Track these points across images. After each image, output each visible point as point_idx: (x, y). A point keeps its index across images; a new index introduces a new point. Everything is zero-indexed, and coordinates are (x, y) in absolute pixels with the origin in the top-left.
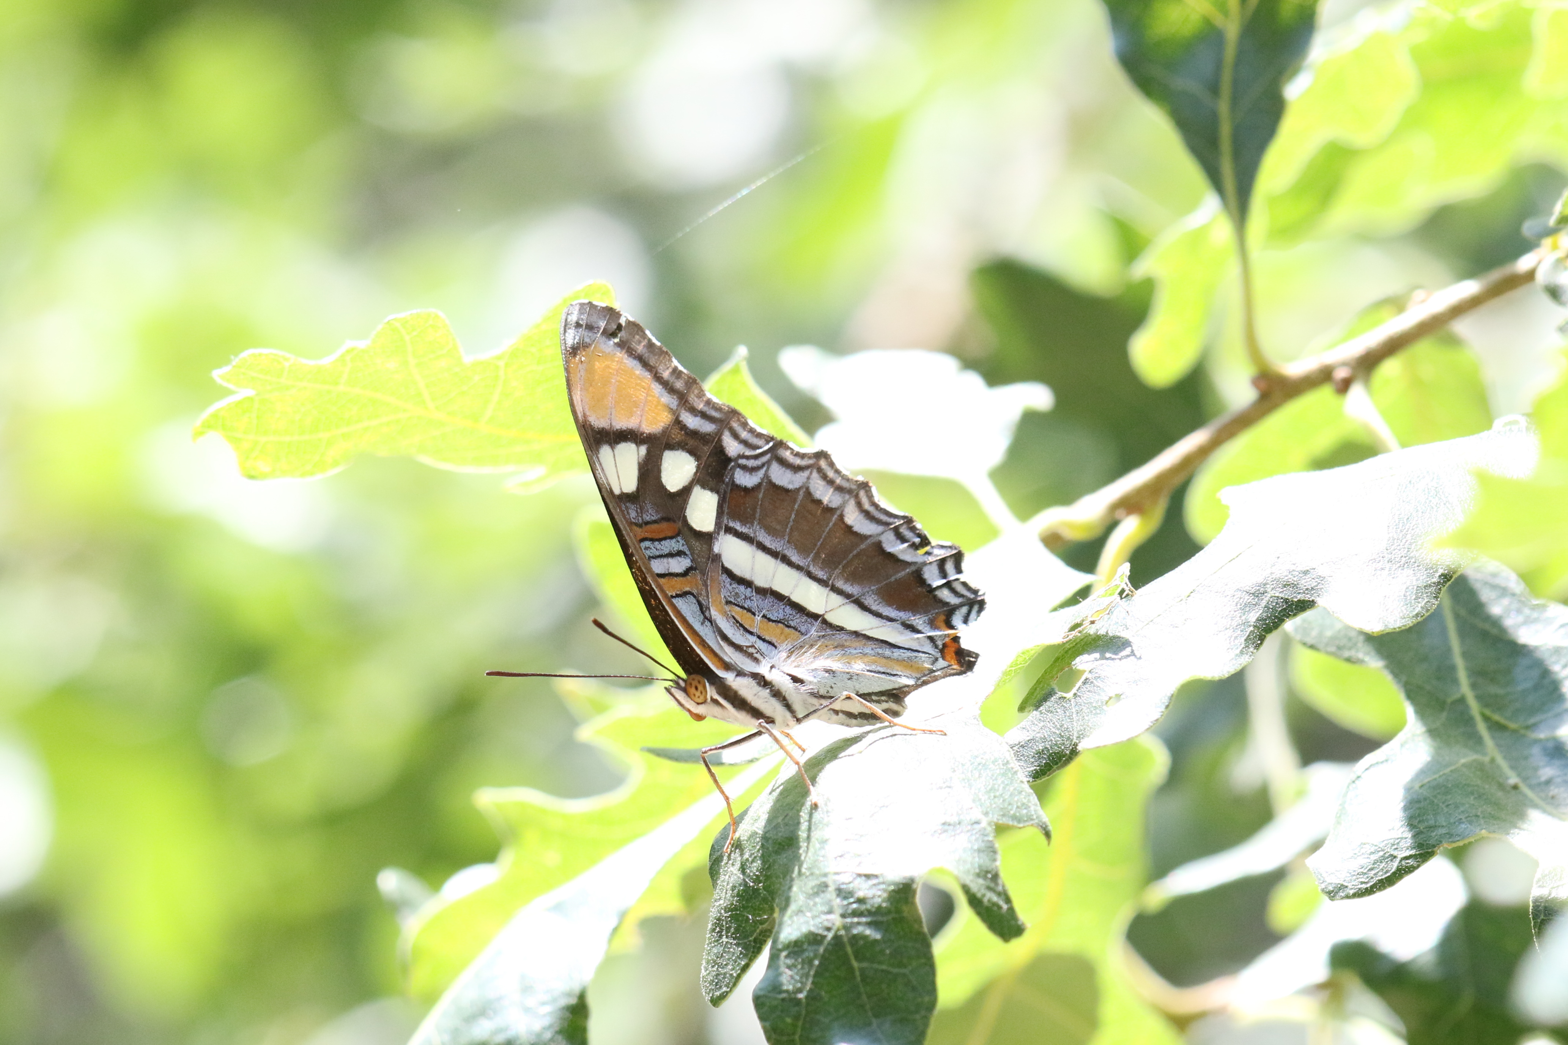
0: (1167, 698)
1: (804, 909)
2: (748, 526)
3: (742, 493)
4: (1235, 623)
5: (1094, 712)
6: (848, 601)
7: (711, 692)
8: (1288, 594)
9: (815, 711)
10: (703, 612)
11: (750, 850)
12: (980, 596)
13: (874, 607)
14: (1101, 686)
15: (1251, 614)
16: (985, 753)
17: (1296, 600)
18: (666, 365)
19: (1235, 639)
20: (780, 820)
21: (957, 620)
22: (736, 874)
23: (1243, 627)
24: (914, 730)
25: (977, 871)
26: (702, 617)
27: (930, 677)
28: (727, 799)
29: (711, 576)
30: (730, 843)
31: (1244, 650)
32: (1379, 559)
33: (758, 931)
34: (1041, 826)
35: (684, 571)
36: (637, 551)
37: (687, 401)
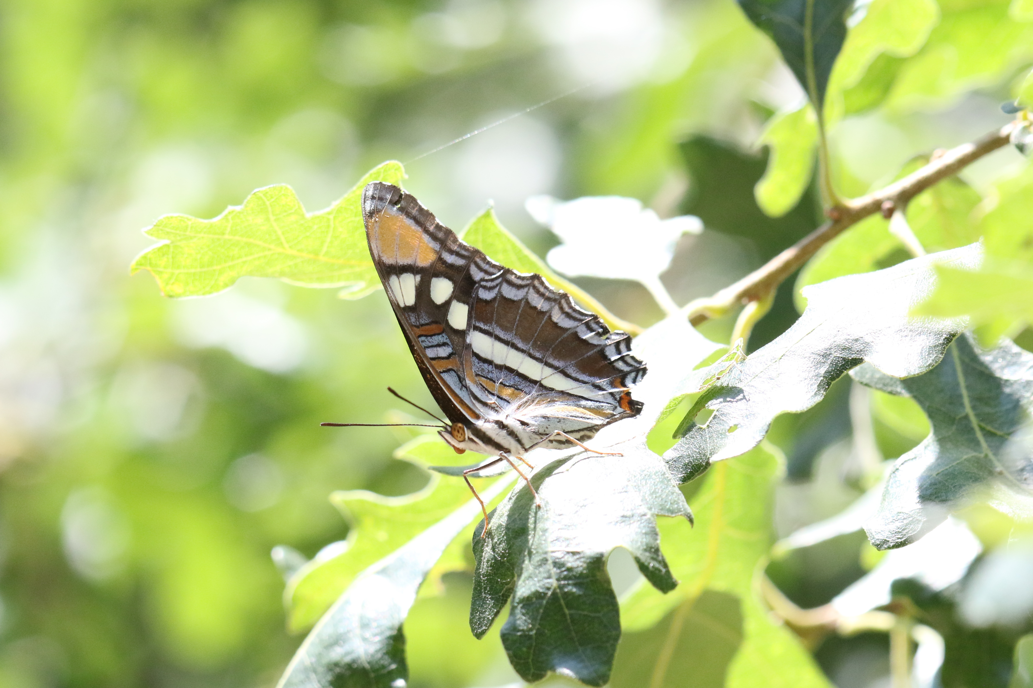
0: (766, 426)
1: (533, 576)
2: (488, 325)
3: (484, 304)
4: (811, 375)
5: (720, 437)
6: (556, 371)
7: (468, 433)
8: (845, 355)
9: (537, 444)
10: (461, 382)
11: (498, 536)
12: (643, 365)
13: (574, 375)
14: (725, 420)
15: (822, 369)
16: (649, 468)
17: (851, 358)
18: (431, 222)
19: (811, 386)
20: (516, 516)
21: (629, 382)
22: (489, 552)
23: (816, 378)
24: (602, 454)
25: (645, 547)
26: (461, 385)
27: (612, 419)
28: (482, 503)
29: (466, 359)
30: (485, 532)
31: (817, 393)
32: (904, 330)
33: (504, 589)
34: (687, 516)
35: (448, 356)
36: (417, 343)
37: (446, 245)
